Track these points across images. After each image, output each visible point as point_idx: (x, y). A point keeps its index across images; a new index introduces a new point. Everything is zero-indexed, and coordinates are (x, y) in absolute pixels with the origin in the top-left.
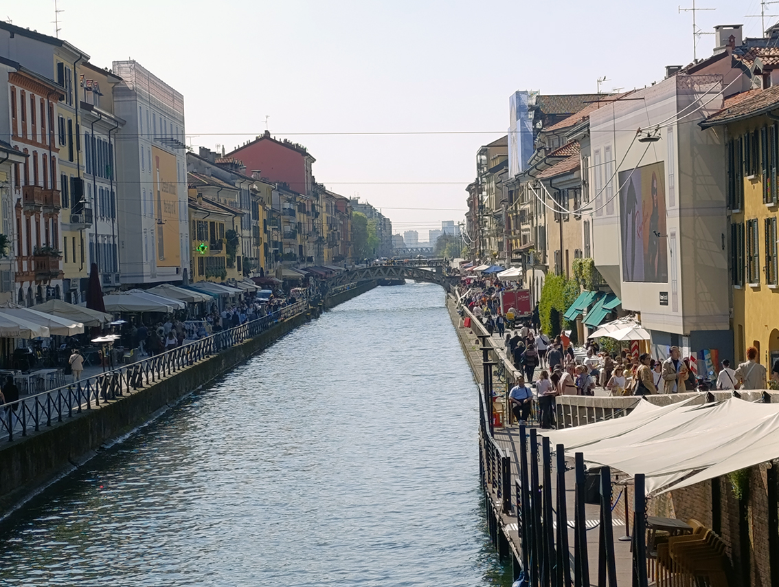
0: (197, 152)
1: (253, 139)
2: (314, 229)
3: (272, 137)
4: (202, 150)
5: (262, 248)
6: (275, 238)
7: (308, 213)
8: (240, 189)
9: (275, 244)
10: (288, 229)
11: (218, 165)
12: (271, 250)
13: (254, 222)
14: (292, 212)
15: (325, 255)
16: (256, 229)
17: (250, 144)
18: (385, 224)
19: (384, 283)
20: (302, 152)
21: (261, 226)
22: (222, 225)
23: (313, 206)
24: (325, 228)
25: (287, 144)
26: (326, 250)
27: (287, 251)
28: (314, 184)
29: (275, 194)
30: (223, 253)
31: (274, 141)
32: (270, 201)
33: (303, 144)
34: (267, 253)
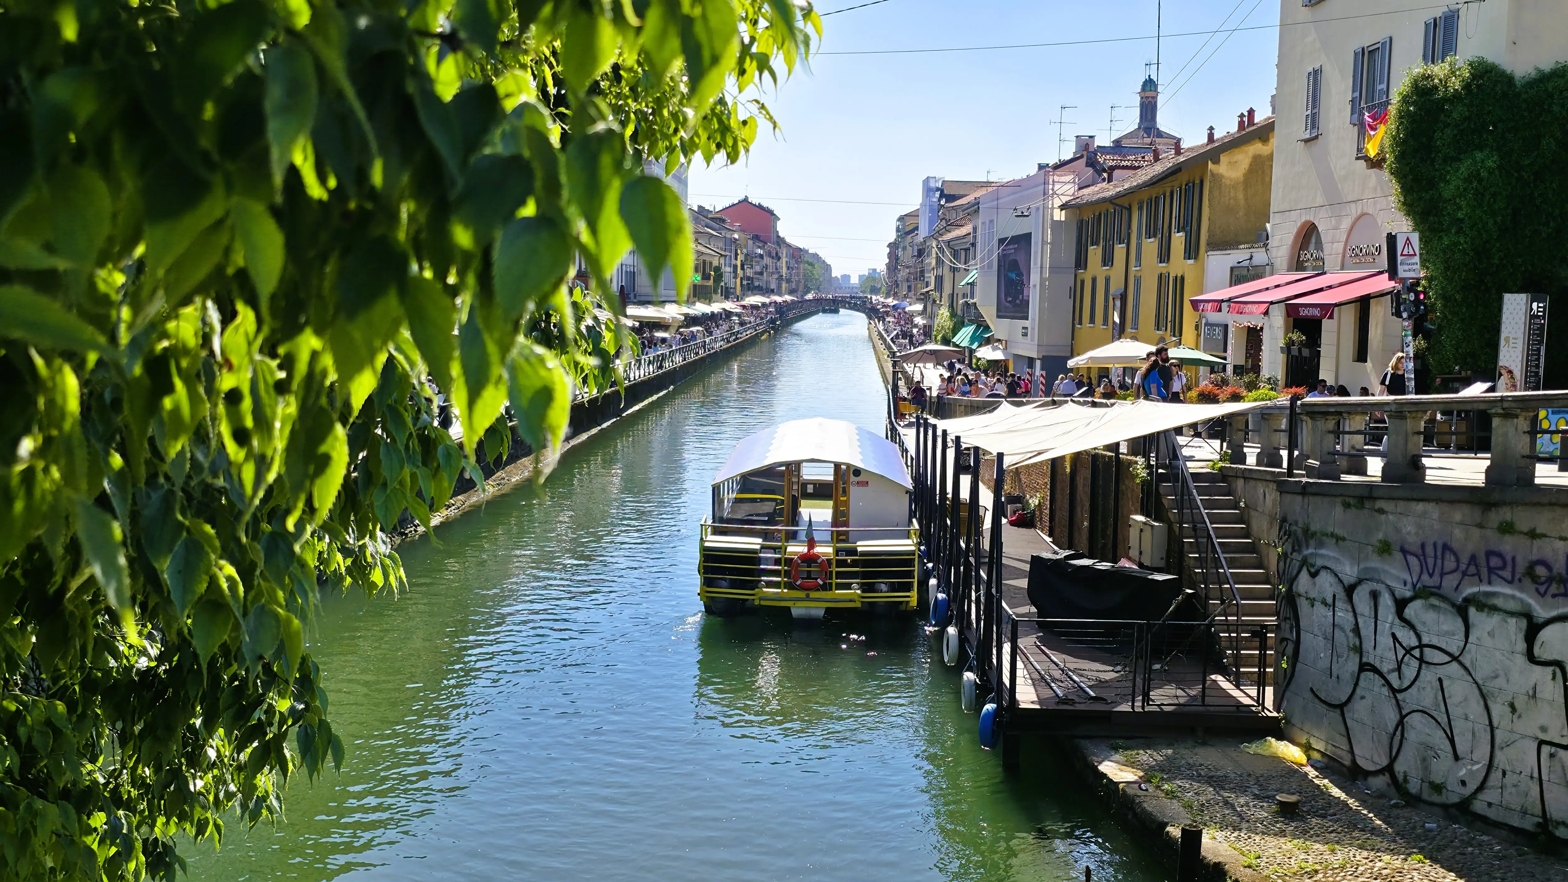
0: (696, 209)
1: (736, 202)
2: (777, 269)
3: (750, 201)
4: (700, 207)
5: (738, 280)
6: (748, 274)
7: (773, 258)
8: (725, 237)
9: (748, 278)
10: (758, 269)
11: (710, 219)
12: (745, 282)
13: (733, 262)
14: (761, 256)
15: (784, 289)
16: (735, 267)
17: (734, 205)
18: (828, 268)
19: (825, 311)
20: (770, 212)
21: (739, 263)
22: (711, 263)
23: (777, 254)
24: (785, 269)
25: (760, 207)
26: (784, 285)
27: (756, 284)
28: (778, 237)
29: (750, 242)
30: (711, 283)
31: (751, 203)
32: (746, 247)
33: (771, 207)
34: (742, 285)
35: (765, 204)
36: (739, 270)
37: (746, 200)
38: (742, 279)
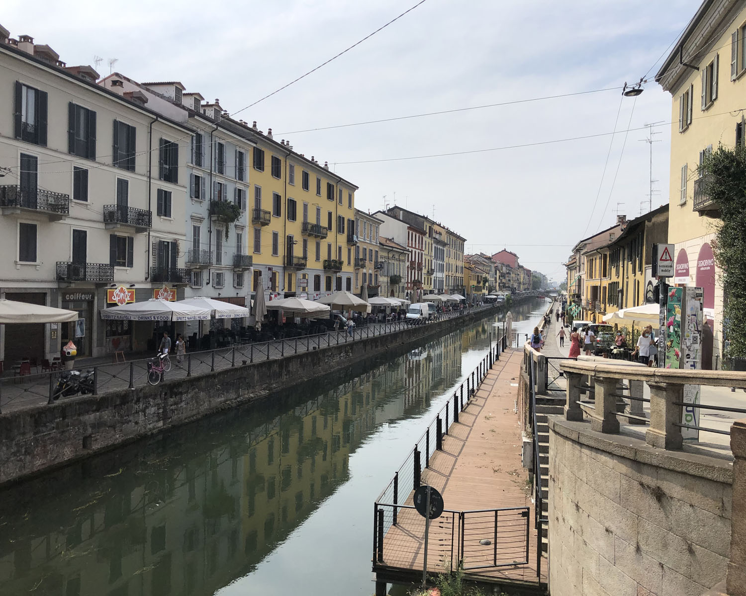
1: (500, 251)
2: (518, 279)
3: (507, 250)
5: (497, 284)
6: (503, 281)
7: (516, 274)
10: (508, 278)
11: (485, 258)
13: (495, 276)
14: (510, 274)
15: (522, 287)
16: (496, 278)
20: (515, 255)
21: (498, 278)
22: (481, 276)
23: (518, 272)
24: (522, 279)
25: (511, 253)
26: (522, 286)
28: (519, 265)
29: (504, 268)
30: (481, 284)
31: (507, 252)
32: (502, 269)
33: (515, 253)
34: (499, 285)
35: (513, 252)
36: (498, 280)
37: (505, 250)
38: (499, 283)
